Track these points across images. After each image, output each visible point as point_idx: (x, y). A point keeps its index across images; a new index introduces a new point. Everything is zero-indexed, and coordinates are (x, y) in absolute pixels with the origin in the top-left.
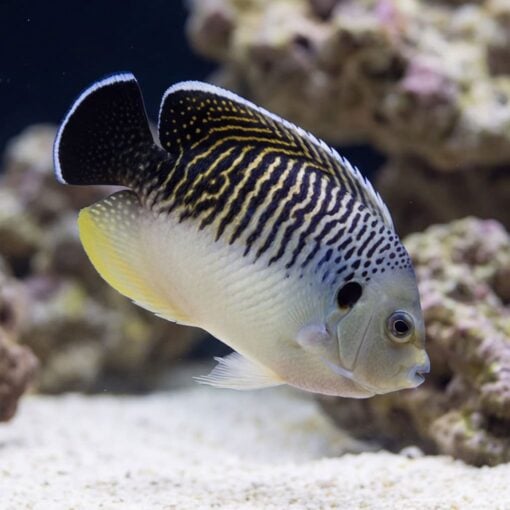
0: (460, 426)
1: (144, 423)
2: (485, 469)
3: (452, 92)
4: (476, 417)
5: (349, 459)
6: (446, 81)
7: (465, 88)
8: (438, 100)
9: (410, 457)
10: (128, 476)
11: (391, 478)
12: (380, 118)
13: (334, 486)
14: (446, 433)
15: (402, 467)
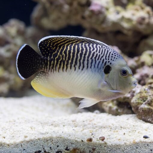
0: (111, 104)
1: (22, 105)
2: (118, 116)
3: (103, 10)
4: (115, 102)
5: (79, 114)
6: (102, 7)
7: (107, 9)
8: (100, 12)
9: (97, 113)
10: (18, 119)
11: (92, 119)
12: (83, 18)
13: (76, 121)
14: (107, 107)
15: (95, 116)
